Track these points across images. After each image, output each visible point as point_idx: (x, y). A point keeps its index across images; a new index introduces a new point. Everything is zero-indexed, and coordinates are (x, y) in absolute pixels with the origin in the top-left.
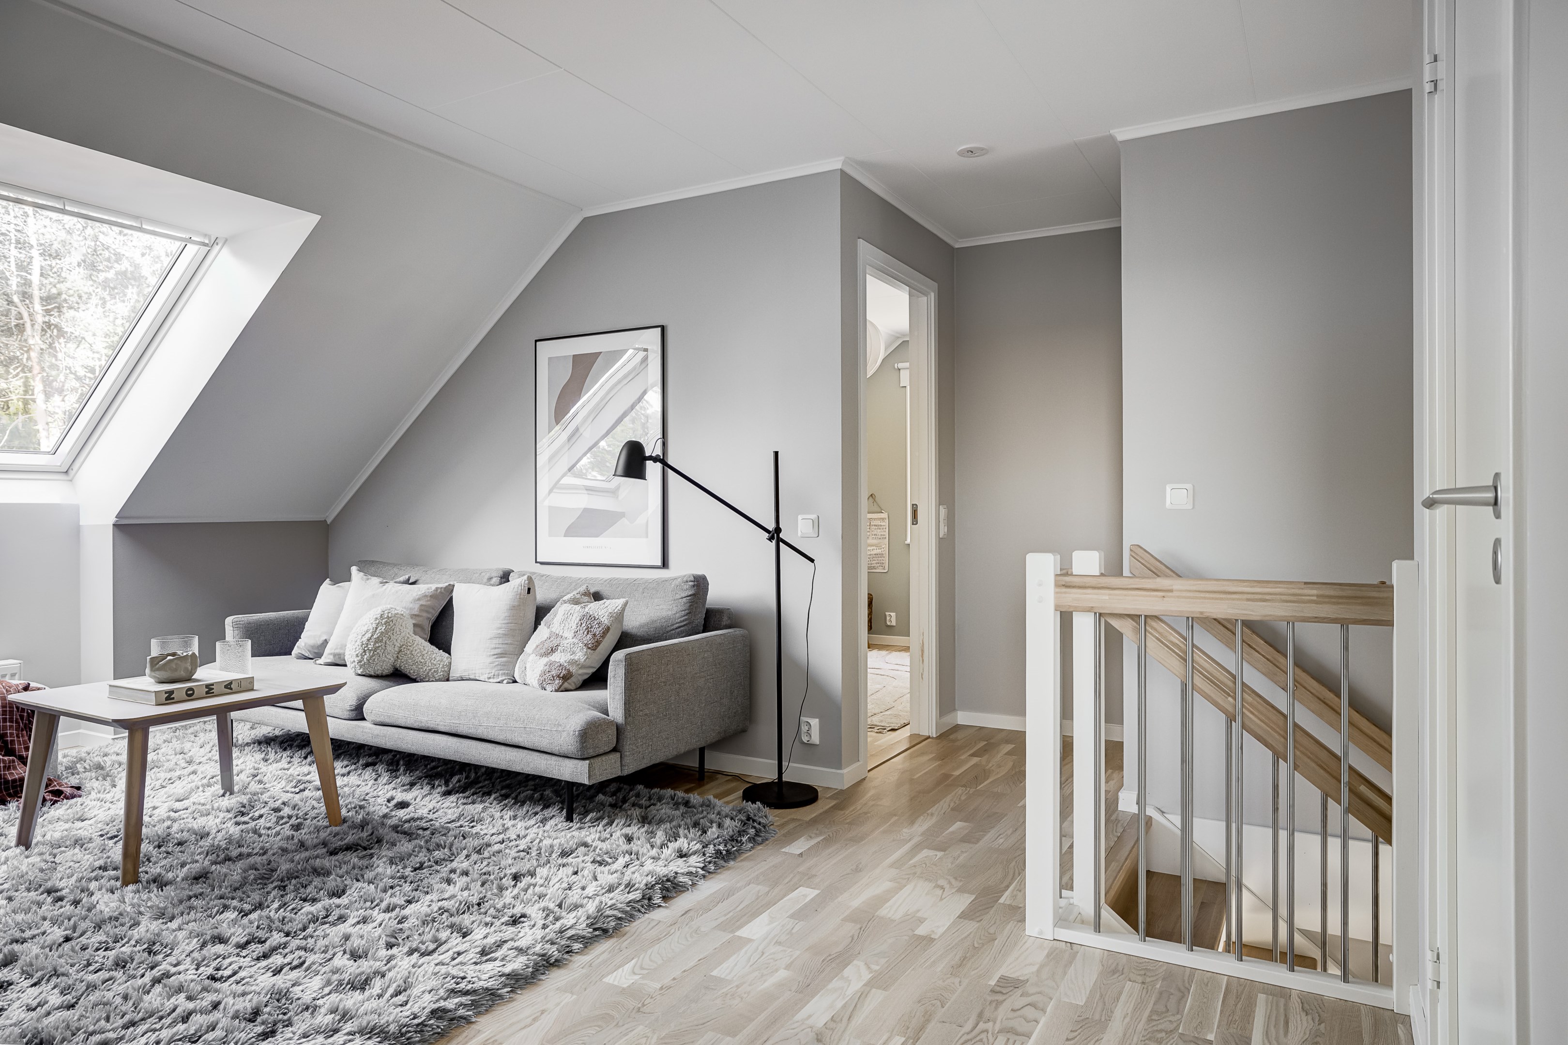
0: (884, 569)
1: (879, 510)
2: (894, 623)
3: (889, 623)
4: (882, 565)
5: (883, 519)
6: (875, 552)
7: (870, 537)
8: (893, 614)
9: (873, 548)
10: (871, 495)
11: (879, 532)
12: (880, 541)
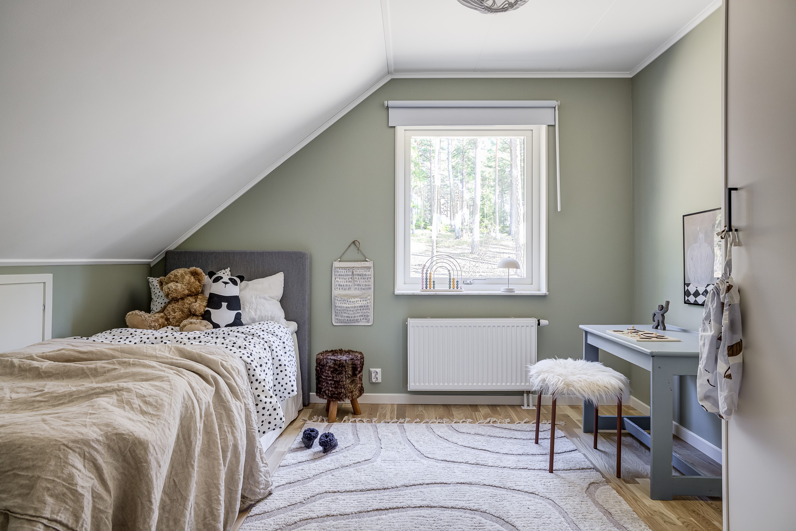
0: (368, 321)
1: (363, 258)
2: (380, 380)
3: (374, 380)
4: (366, 317)
5: (369, 268)
6: (360, 304)
7: (352, 288)
8: (379, 370)
9: (356, 299)
10: (354, 242)
11: (362, 282)
12: (364, 291)
